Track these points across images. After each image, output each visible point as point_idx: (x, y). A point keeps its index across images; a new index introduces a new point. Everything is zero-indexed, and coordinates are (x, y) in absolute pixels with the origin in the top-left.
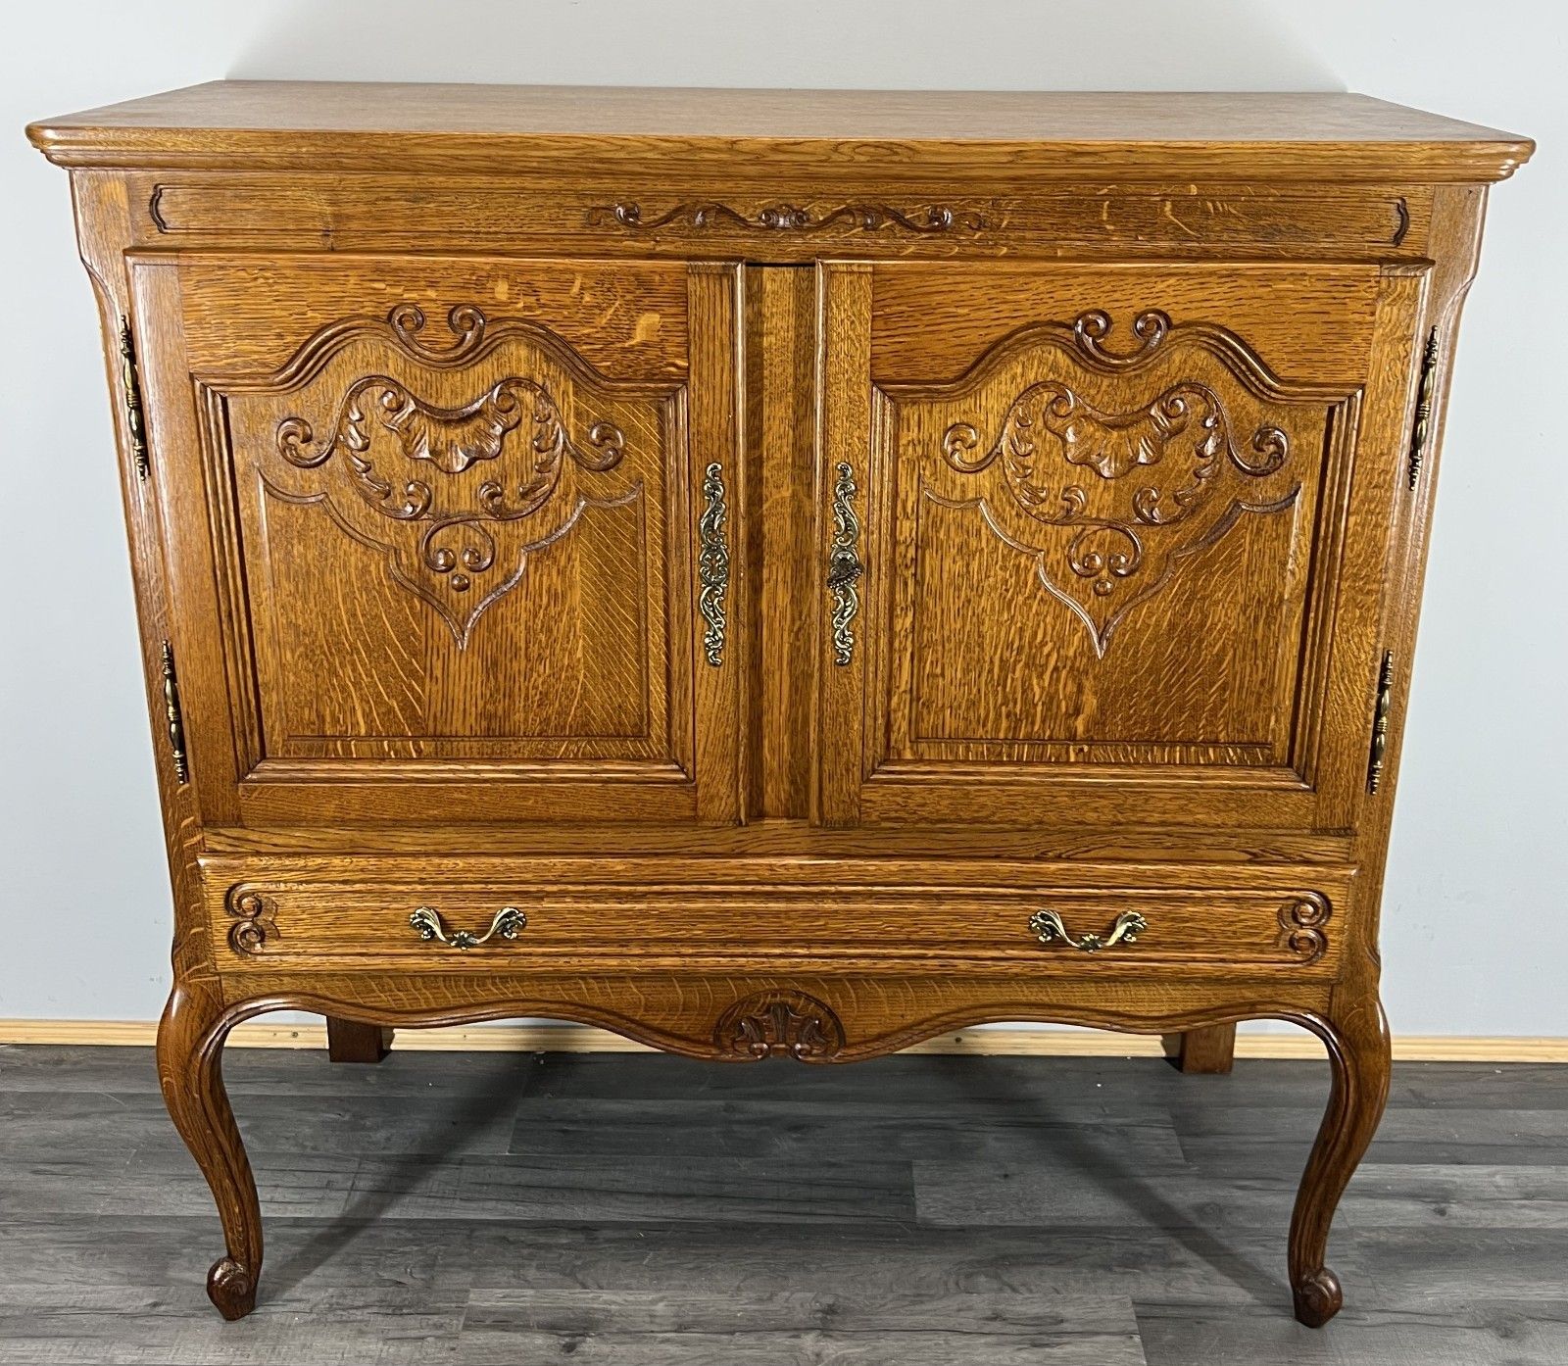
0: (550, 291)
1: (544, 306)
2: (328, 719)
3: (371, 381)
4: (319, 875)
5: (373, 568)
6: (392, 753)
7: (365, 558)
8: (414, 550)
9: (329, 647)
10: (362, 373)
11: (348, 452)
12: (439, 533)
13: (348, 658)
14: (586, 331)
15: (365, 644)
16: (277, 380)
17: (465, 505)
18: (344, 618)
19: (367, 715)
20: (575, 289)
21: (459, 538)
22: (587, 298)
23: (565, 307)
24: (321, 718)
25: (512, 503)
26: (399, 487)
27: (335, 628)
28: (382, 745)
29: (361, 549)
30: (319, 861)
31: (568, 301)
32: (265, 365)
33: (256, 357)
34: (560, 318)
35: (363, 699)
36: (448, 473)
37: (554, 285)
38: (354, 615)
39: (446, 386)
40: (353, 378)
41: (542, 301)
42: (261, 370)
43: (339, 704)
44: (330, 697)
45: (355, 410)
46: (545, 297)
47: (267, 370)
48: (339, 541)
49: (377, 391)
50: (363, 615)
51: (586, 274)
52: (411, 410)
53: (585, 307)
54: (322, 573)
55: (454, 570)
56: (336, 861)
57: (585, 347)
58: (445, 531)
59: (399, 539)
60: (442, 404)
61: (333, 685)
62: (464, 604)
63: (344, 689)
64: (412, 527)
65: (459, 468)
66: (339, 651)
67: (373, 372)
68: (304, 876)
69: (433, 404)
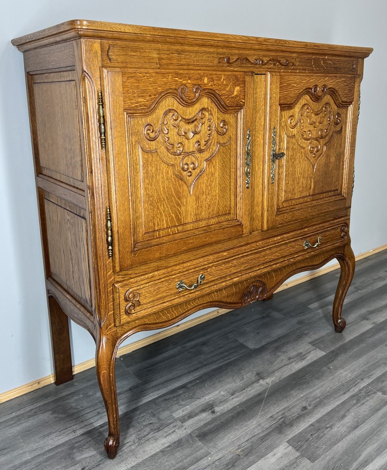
0: (217, 80)
1: (215, 85)
2: (156, 224)
3: (170, 110)
4: (153, 279)
5: (170, 172)
6: (171, 233)
7: (168, 169)
8: (179, 165)
9: (157, 200)
10: (167, 108)
11: (163, 135)
12: (185, 159)
13: (162, 203)
14: (224, 92)
15: (167, 198)
16: (148, 111)
17: (191, 150)
18: (162, 189)
19: (166, 221)
20: (222, 80)
21: (190, 159)
22: (225, 82)
23: (220, 85)
24: (154, 224)
25: (202, 148)
26: (176, 145)
27: (159, 193)
28: (169, 231)
29: (167, 166)
30: (151, 274)
31: (220, 83)
32: (145, 106)
33: (143, 103)
34: (218, 88)
35: (166, 216)
36: (188, 139)
37: (217, 78)
38: (164, 188)
39: (188, 111)
40: (165, 110)
41: (215, 83)
42: (144, 107)
43: (159, 219)
44: (157, 217)
45: (165, 121)
46: (215, 82)
47: (146, 107)
48: (161, 164)
49: (171, 114)
50: (167, 188)
51: (224, 75)
52: (180, 120)
53: (224, 85)
54: (156, 175)
55: (188, 170)
56: (156, 273)
57: (224, 97)
58: (186, 158)
59: (175, 162)
60: (187, 117)
61: (158, 213)
62: (190, 180)
63: (161, 214)
64: (178, 158)
65: (191, 137)
66: (160, 201)
67: (170, 108)
68: (148, 281)
69: (185, 118)
